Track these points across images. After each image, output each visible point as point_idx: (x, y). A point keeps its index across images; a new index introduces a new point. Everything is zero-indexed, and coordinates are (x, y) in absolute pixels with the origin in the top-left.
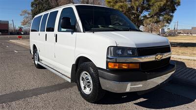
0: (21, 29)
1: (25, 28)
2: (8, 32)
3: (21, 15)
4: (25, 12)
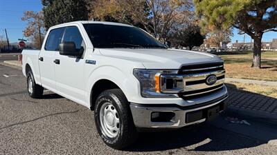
0: (22, 43)
3: (23, 19)
4: (30, 14)
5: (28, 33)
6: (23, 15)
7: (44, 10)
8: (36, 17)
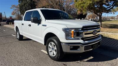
0: (11, 18)
1: (14, 17)
2: (1, 20)
3: (11, 8)
4: (14, 6)
5: (13, 14)
6: (11, 7)
7: (19, 4)
8: (16, 7)
